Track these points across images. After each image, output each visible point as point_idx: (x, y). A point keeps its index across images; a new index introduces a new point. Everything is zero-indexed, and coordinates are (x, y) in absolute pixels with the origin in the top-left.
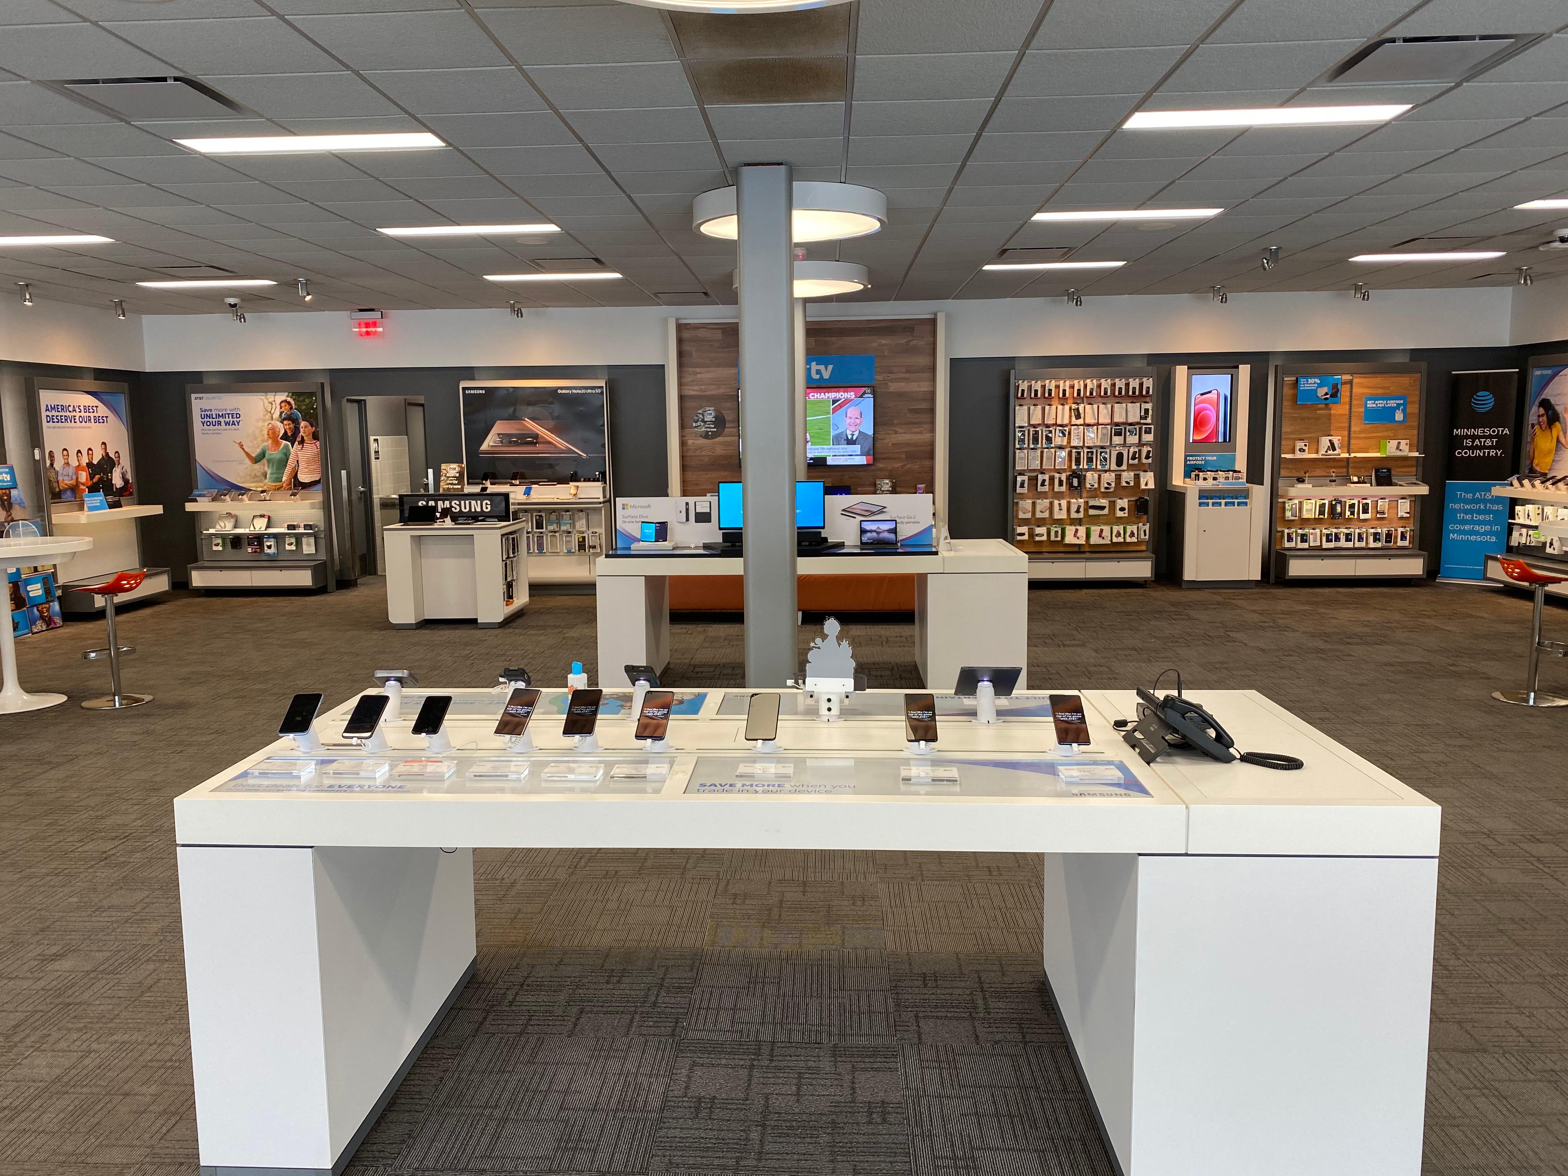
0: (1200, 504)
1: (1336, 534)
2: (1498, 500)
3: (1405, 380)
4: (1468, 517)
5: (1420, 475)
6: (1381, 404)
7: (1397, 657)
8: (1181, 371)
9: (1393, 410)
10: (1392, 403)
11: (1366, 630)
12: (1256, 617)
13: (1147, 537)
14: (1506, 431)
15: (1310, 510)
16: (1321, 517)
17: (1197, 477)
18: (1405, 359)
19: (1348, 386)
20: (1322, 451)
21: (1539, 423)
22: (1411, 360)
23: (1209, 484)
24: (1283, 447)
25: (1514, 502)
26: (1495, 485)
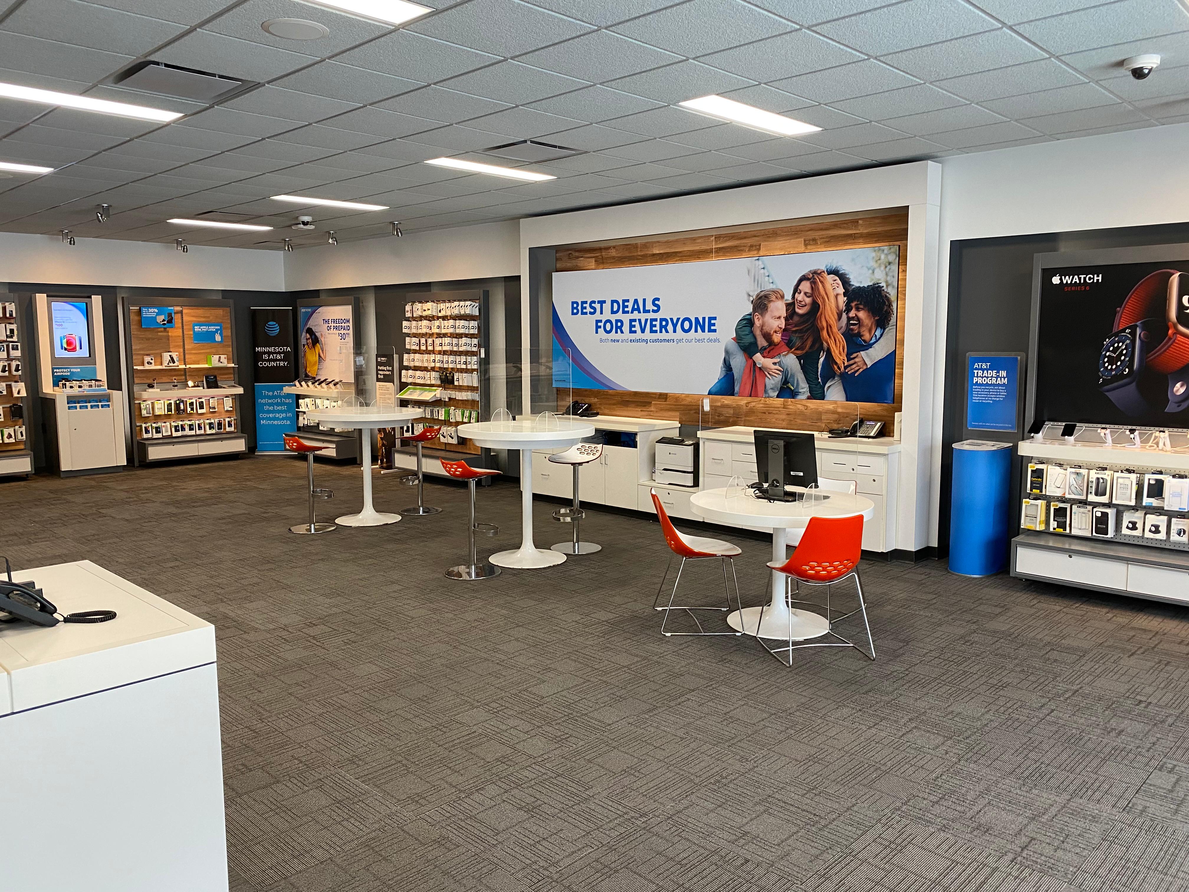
0: (69, 408)
1: (182, 425)
2: (289, 396)
3: (220, 312)
4: (271, 408)
5: (237, 379)
6: (204, 328)
7: (228, 512)
8: (41, 299)
9: (214, 333)
10: (212, 329)
11: (206, 495)
12: (124, 495)
13: (24, 437)
14: (289, 349)
15: (160, 409)
16: (170, 413)
17: (64, 386)
18: (219, 297)
19: (180, 315)
20: (165, 363)
21: (307, 344)
22: (223, 298)
23: (76, 391)
24: (134, 361)
25: (298, 397)
26: (285, 386)
